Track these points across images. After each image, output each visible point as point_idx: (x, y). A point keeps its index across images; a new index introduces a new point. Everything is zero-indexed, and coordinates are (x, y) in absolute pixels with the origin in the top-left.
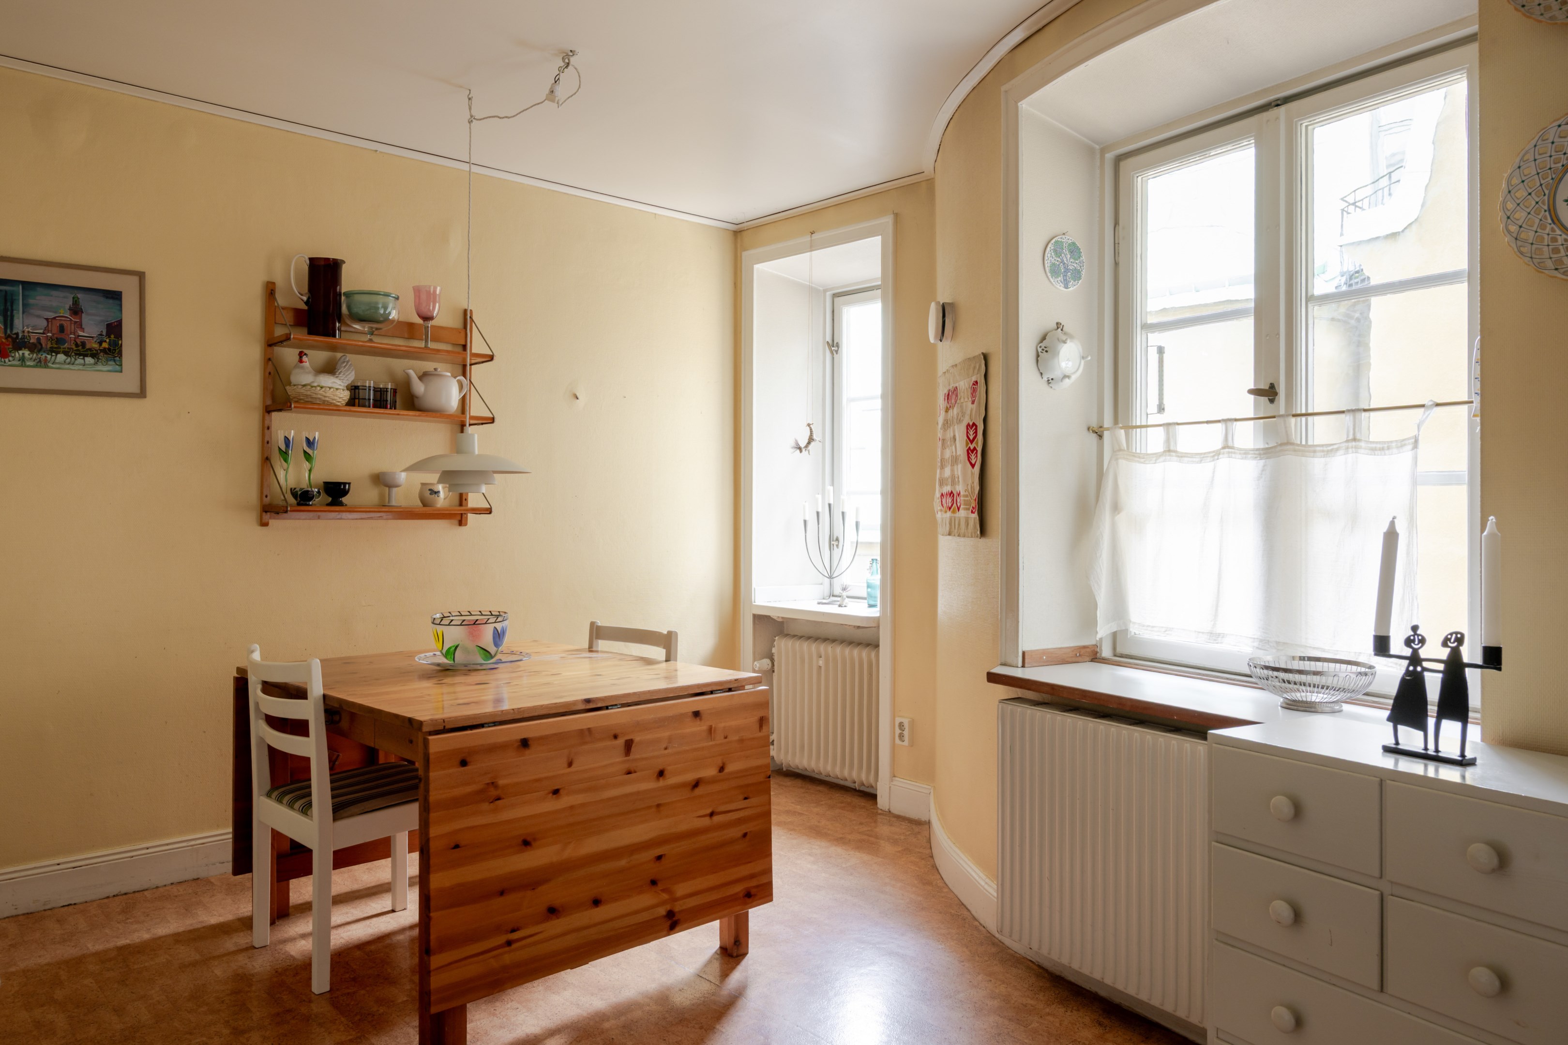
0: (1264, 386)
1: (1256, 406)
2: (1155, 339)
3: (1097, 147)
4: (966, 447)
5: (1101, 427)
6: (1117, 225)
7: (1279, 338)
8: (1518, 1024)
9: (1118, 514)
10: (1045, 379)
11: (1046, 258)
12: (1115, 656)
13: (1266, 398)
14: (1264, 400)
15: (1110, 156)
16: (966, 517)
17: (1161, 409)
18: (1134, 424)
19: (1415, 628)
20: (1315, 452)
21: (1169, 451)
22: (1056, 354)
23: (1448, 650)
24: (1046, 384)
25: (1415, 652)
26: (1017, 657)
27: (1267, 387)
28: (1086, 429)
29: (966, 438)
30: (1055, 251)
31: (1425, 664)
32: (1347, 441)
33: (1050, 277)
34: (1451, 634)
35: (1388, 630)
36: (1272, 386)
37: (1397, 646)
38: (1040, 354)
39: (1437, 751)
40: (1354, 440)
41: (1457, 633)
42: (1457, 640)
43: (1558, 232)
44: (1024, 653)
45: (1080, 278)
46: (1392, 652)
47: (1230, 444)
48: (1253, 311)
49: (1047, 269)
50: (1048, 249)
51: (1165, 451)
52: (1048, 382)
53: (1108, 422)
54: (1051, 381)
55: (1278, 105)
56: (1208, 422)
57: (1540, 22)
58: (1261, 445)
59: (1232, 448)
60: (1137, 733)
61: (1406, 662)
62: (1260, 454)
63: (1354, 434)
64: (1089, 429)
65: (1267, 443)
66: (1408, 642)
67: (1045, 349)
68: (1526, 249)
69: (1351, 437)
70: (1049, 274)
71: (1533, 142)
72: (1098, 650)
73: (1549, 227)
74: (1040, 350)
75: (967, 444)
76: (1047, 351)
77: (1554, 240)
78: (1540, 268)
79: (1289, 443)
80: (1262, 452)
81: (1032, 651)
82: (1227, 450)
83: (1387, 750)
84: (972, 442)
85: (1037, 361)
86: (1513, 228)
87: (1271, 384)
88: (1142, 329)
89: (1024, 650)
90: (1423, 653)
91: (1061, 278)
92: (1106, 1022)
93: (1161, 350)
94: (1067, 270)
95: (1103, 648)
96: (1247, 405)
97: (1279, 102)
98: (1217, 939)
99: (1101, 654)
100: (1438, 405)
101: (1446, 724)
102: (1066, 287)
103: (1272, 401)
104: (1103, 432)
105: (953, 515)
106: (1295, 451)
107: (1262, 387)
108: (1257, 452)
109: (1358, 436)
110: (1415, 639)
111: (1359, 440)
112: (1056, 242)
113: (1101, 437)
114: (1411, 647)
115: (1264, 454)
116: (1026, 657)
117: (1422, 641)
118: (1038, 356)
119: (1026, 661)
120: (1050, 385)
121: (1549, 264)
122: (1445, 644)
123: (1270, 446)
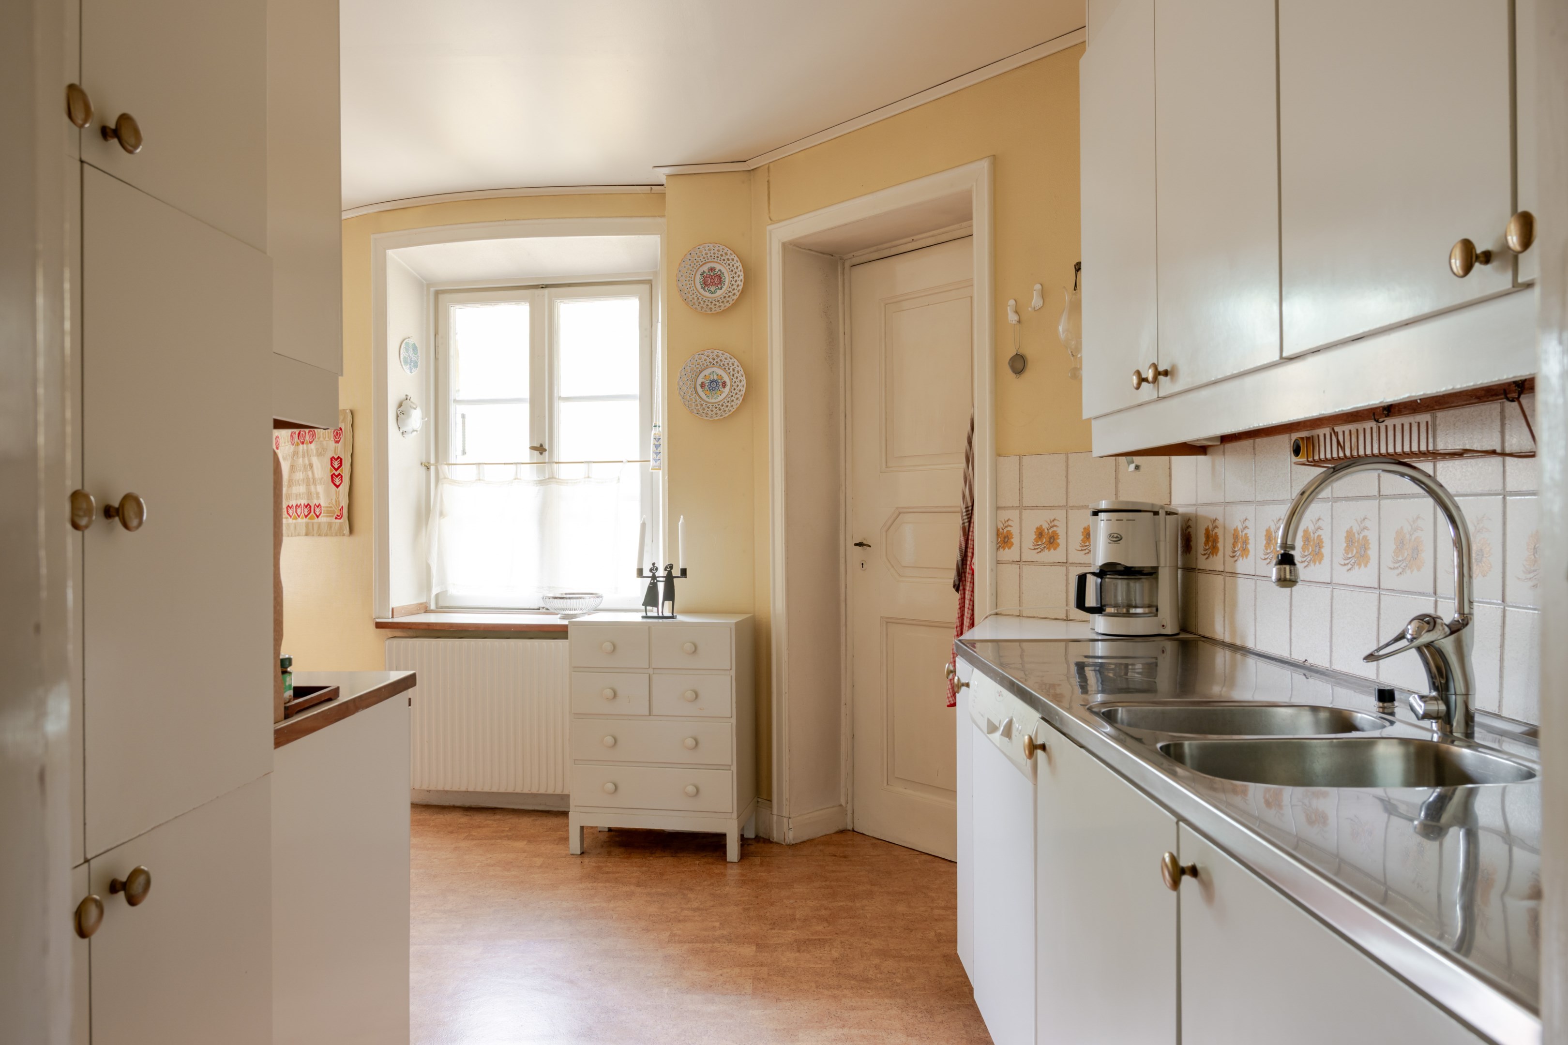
0: (537, 445)
1: (531, 456)
2: (460, 409)
3: (425, 282)
4: (331, 473)
5: (429, 463)
6: (437, 335)
7: (545, 419)
8: (701, 709)
9: (444, 518)
10: (401, 431)
11: (401, 353)
12: (437, 608)
13: (538, 452)
14: (536, 453)
15: (432, 289)
16: (329, 522)
17: (464, 453)
18: (450, 463)
19: (654, 564)
20: (567, 483)
21: (480, 480)
22: (409, 416)
23: (667, 572)
24: (401, 435)
25: (654, 574)
26: (389, 611)
27: (539, 446)
28: (420, 464)
29: (330, 466)
30: (406, 348)
31: (658, 579)
32: (585, 478)
33: (403, 365)
34: (668, 565)
35: (642, 566)
36: (541, 445)
37: (647, 573)
38: (399, 415)
39: (663, 614)
40: (588, 477)
41: (670, 564)
42: (670, 567)
43: (697, 398)
44: (393, 609)
45: (417, 367)
46: (644, 575)
47: (519, 477)
48: (529, 401)
49: (402, 360)
50: (402, 347)
51: (476, 480)
52: (403, 433)
53: (432, 461)
54: (404, 433)
55: (542, 288)
56: (505, 464)
57: (691, 308)
58: (536, 478)
59: (520, 479)
60: (488, 642)
61: (650, 579)
62: (536, 483)
63: (588, 474)
64: (421, 464)
65: (539, 477)
66: (651, 570)
67: (402, 412)
68: (687, 403)
69: (587, 476)
70: (403, 363)
71: (690, 359)
72: (428, 605)
73: (694, 395)
74: (399, 412)
75: (331, 471)
76: (403, 414)
77: (696, 401)
78: (692, 412)
79: (553, 478)
80: (537, 482)
81: (397, 607)
82: (517, 480)
83: (643, 617)
84: (336, 470)
85: (397, 420)
86: (682, 394)
87: (541, 444)
88: (454, 402)
89: (393, 607)
90: (657, 575)
91: (408, 366)
92: (469, 814)
93: (463, 416)
94: (411, 361)
95: (431, 604)
96: (525, 454)
97: (544, 286)
98: (574, 718)
99: (430, 607)
100: (629, 462)
101: (666, 603)
102: (411, 373)
103: (541, 454)
104: (430, 466)
105: (310, 521)
106: (557, 482)
107: (536, 446)
108: (535, 482)
109: (590, 476)
110: (654, 569)
111: (591, 478)
112: (406, 343)
113: (428, 469)
114: (652, 572)
115: (539, 483)
116: (394, 611)
117: (657, 569)
118: (398, 416)
119: (395, 614)
120: (404, 435)
121: (695, 411)
122: (665, 570)
123: (540, 479)
